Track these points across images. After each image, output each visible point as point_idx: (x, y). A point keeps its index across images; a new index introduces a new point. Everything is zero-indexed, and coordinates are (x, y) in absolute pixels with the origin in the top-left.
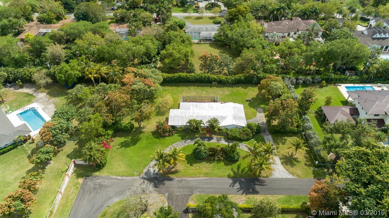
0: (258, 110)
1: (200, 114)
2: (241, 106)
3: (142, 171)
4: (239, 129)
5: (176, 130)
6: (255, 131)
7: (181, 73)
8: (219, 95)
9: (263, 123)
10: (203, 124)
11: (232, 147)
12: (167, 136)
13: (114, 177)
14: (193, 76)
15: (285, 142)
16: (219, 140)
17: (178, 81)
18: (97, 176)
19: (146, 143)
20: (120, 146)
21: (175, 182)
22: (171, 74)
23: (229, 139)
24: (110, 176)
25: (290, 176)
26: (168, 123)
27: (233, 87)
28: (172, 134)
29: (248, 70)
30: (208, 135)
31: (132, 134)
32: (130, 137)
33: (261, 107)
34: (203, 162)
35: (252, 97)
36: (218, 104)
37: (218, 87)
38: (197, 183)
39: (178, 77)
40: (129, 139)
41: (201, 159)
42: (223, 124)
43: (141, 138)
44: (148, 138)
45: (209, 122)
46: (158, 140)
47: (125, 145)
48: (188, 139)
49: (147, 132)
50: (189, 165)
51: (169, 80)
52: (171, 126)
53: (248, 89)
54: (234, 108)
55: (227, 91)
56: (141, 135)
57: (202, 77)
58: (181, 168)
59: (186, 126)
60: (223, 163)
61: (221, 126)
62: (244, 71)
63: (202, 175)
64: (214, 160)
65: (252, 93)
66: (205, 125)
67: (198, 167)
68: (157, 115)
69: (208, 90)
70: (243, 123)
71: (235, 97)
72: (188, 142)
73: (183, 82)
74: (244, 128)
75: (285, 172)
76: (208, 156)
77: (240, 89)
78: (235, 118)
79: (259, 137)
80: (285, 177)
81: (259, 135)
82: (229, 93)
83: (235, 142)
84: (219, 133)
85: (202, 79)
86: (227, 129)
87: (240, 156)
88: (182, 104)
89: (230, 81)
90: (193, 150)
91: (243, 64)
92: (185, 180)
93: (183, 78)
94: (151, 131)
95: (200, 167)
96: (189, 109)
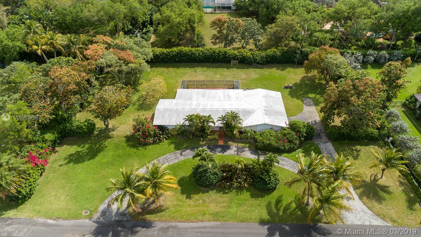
0: (305, 102)
1: (209, 107)
2: (277, 95)
3: (96, 209)
4: (276, 132)
5: (167, 134)
6: (305, 135)
7: (183, 47)
8: (241, 79)
9: (316, 123)
10: (213, 122)
11: (264, 163)
12: (150, 144)
13: (41, 220)
14: (201, 51)
15: (358, 155)
16: (240, 150)
17: (177, 59)
18: (9, 218)
19: (112, 155)
20: (66, 161)
21: (155, 231)
22: (167, 49)
23: (258, 149)
24: (35, 218)
25: (377, 222)
26: (153, 121)
27: (262, 68)
28: (159, 139)
29: (287, 42)
30: (221, 143)
31: (91, 140)
32: (87, 146)
33: (309, 98)
34: (210, 192)
35: (294, 83)
36: (240, 91)
37: (240, 68)
38: (197, 233)
39: (178, 53)
40: (84, 149)
41: (207, 186)
42: (247, 122)
43: (106, 146)
44: (117, 147)
45: (223, 118)
46: (134, 150)
47: (76, 159)
48: (187, 148)
49: (118, 136)
50: (185, 196)
51: (163, 58)
52: (157, 126)
53: (286, 70)
54: (266, 97)
55: (253, 73)
56: (107, 143)
57: (214, 52)
58: (168, 203)
59: (183, 126)
60: (248, 193)
61: (244, 126)
62: (280, 43)
63: (207, 216)
64: (230, 188)
65: (293, 76)
66: (217, 124)
67: (201, 201)
68: (139, 110)
69: (225, 73)
70: (282, 122)
71: (266, 82)
72: (187, 155)
73: (186, 62)
74: (285, 130)
75: (366, 213)
76: (221, 181)
77: (274, 72)
78: (268, 112)
79: (311, 147)
80: (367, 223)
81: (310, 142)
82: (257, 76)
83: (269, 154)
84: (241, 138)
85: (215, 56)
86: (255, 132)
87: (278, 180)
88: (180, 91)
89: (259, 59)
90: (193, 168)
91: (279, 33)
92: (175, 227)
93: (185, 55)
94: (125, 135)
95: (204, 201)
96: (190, 98)
